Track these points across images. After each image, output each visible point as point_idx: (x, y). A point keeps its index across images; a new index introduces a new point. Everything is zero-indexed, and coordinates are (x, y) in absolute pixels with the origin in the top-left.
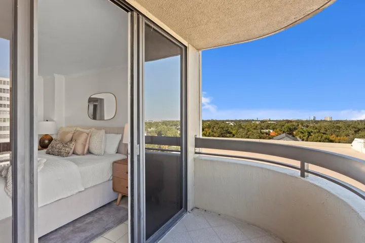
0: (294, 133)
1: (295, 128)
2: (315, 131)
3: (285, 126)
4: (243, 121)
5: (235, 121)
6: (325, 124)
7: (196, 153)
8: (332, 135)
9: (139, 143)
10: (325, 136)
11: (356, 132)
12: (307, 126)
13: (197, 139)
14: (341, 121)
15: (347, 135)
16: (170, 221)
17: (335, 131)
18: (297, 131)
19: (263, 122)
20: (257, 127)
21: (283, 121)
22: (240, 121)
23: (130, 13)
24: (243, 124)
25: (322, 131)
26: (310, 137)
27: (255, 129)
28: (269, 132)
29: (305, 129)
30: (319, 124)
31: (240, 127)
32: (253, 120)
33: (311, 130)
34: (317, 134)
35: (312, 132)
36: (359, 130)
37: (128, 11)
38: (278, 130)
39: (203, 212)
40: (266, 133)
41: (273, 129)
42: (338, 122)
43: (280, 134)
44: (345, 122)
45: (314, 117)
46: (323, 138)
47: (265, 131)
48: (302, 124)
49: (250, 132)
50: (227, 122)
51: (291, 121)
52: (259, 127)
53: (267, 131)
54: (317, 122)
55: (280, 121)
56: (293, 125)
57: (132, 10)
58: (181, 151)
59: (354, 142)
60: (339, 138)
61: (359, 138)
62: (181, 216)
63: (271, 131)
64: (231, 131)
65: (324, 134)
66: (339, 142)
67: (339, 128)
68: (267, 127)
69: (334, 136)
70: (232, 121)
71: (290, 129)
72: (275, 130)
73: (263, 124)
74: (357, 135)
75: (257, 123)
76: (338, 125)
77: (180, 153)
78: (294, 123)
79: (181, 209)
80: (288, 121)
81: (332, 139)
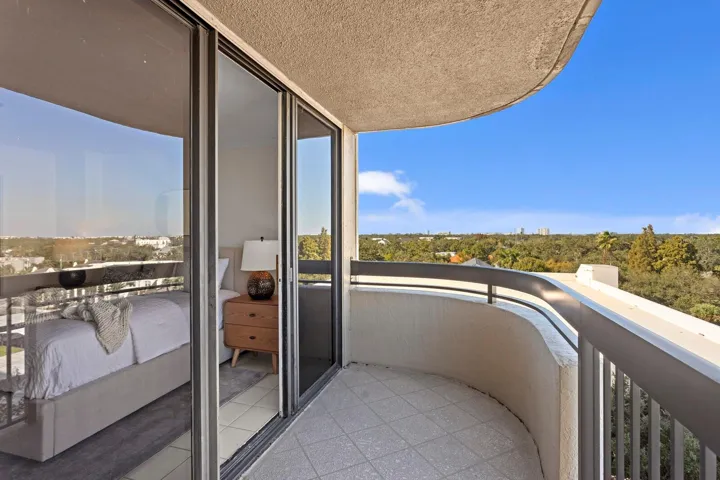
0: (491, 257)
1: (491, 249)
2: (524, 253)
3: (475, 246)
4: (402, 236)
5: (389, 237)
6: (539, 240)
7: (352, 283)
8: (548, 259)
9: (292, 266)
10: (538, 261)
11: (583, 254)
12: (511, 245)
13: (353, 263)
14: (563, 236)
15: (571, 260)
16: (323, 377)
17: (553, 253)
18: (494, 253)
19: (438, 237)
20: (427, 246)
21: (473, 235)
22: (397, 236)
23: (280, 94)
24: (404, 243)
25: (533, 253)
26: (515, 263)
27: (424, 251)
28: (449, 255)
29: (508, 250)
30: (529, 242)
31: (398, 247)
32: (421, 235)
33: (517, 251)
34: (526, 259)
35: (518, 255)
36: (588, 250)
37: (277, 91)
38: (464, 251)
39: (365, 367)
40: (444, 259)
41: (456, 251)
42: (558, 237)
43: (467, 260)
44: (569, 238)
45: (523, 229)
46: (535, 266)
47: (442, 254)
48: (503, 241)
49: (415, 257)
50: (374, 239)
51: (486, 237)
52: (431, 247)
53: (446, 254)
54: (527, 238)
55: (468, 236)
56: (489, 243)
57: (284, 90)
58: (332, 282)
59: (579, 270)
60: (559, 264)
61: (587, 263)
62: (334, 373)
63: (453, 254)
64: (382, 255)
65: (537, 258)
66: (559, 272)
67: (559, 247)
68: (446, 248)
69: (551, 260)
70: (382, 236)
71: (483, 250)
72: (459, 253)
73: (438, 242)
74: (586, 259)
75: (429, 239)
76: (557, 242)
77: (330, 285)
78: (490, 240)
79: (333, 363)
80: (481, 237)
81: (549, 266)
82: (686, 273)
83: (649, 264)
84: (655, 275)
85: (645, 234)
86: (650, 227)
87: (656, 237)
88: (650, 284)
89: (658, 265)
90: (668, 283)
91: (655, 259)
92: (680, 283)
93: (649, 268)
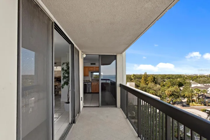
82: (153, 84)
83: (145, 82)
84: (146, 85)
85: (145, 74)
86: (146, 73)
87: (147, 75)
88: (145, 88)
89: (147, 82)
90: (149, 87)
91: (147, 81)
92: (151, 87)
93: (145, 83)
